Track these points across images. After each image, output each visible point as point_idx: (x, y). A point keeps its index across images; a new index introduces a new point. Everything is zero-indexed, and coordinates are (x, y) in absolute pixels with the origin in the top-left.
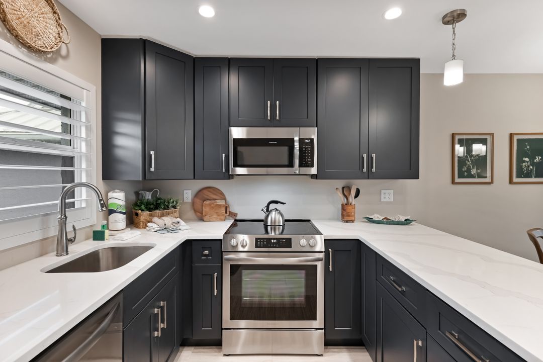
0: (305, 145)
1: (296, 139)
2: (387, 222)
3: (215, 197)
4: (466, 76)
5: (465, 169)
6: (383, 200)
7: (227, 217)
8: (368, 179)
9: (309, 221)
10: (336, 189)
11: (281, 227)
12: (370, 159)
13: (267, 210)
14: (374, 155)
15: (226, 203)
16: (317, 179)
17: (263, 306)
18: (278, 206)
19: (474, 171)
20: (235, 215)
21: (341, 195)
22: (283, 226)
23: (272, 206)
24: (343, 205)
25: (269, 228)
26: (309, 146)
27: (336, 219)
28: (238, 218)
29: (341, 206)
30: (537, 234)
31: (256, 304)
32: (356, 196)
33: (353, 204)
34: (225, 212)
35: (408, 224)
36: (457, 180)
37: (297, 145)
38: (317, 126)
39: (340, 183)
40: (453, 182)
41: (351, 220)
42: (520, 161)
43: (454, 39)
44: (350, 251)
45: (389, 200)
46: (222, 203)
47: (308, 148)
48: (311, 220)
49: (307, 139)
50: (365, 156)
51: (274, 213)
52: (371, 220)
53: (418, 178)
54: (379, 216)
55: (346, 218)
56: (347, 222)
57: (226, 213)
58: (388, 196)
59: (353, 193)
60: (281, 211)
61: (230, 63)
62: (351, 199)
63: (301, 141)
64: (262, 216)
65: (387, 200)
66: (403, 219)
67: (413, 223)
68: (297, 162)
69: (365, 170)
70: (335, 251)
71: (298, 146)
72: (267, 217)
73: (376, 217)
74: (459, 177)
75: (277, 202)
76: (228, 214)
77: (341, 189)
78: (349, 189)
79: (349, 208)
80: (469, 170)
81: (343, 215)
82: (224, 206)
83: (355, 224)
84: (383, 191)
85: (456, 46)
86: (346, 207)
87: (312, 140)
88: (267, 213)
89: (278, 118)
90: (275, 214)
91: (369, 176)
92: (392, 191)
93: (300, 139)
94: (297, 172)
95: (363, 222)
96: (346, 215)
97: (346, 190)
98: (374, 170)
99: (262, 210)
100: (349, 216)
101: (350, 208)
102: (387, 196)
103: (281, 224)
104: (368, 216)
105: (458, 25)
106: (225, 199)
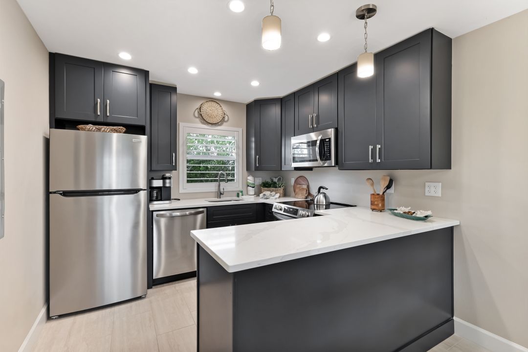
3: (303, 183)
6: (427, 194)
11: (324, 206)
15: (308, 187)
32: (389, 187)
34: (305, 193)
35: (425, 219)
45: (436, 195)
47: (328, 145)
48: (357, 206)
49: (327, 139)
51: (320, 195)
52: (393, 213)
59: (384, 183)
65: (433, 194)
66: (424, 215)
75: (323, 187)
82: (305, 189)
84: (427, 184)
87: (330, 139)
92: (440, 184)
93: (321, 140)
98: (379, 160)
102: (433, 189)
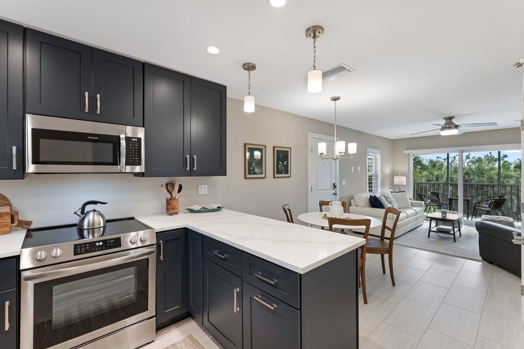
0: (132, 144)
1: (122, 136)
2: (204, 210)
4: (256, 106)
5: (251, 168)
6: (200, 193)
7: (14, 228)
8: (191, 176)
9: (133, 218)
10: (162, 185)
12: (192, 160)
13: (83, 212)
14: (195, 157)
15: (11, 209)
16: (143, 176)
17: (73, 322)
18: (97, 207)
19: (256, 170)
20: (29, 223)
21: (166, 191)
22: (104, 227)
23: (88, 208)
24: (167, 200)
25: (85, 232)
26: (136, 145)
27: (162, 214)
28: (33, 226)
29: (165, 201)
30: (286, 207)
31: (62, 324)
32: (179, 191)
33: (177, 198)
34: (10, 221)
35: (220, 210)
36: (248, 176)
37: (123, 143)
38: (144, 127)
39: (165, 180)
40: (245, 178)
41: (176, 213)
42: (278, 164)
43: (249, 82)
44: (179, 239)
45: (205, 193)
46: (7, 209)
47: (135, 146)
48: (135, 217)
49: (134, 138)
50: (188, 157)
51: (91, 214)
52: (192, 211)
53: (226, 175)
54: (198, 206)
55: (171, 212)
56: (171, 215)
57: (13, 222)
58: (203, 190)
59: (177, 188)
60: (101, 212)
61: (26, 34)
62: (175, 193)
63: (128, 139)
64: (76, 220)
65: (203, 193)
66: (215, 207)
67: (223, 209)
68: (123, 160)
69: (188, 168)
70: (166, 241)
71: (125, 144)
72: (83, 220)
73: (196, 207)
74: (249, 174)
75: (95, 203)
76: (15, 224)
77: (165, 185)
78: (173, 185)
79: (173, 203)
80: (254, 170)
81: (167, 209)
82: (7, 214)
83: (179, 215)
84: (200, 186)
85: (251, 87)
86: (170, 202)
87: (139, 139)
88: (82, 216)
89: (98, 112)
90: (94, 216)
91: (191, 173)
92: (207, 185)
93: (126, 137)
94: (123, 170)
95: (185, 213)
96: (170, 208)
97: (169, 186)
98: (195, 169)
99: (75, 213)
100: (173, 209)
101: (175, 201)
103: (102, 225)
104: (189, 208)
105: (252, 72)
106: (9, 204)
